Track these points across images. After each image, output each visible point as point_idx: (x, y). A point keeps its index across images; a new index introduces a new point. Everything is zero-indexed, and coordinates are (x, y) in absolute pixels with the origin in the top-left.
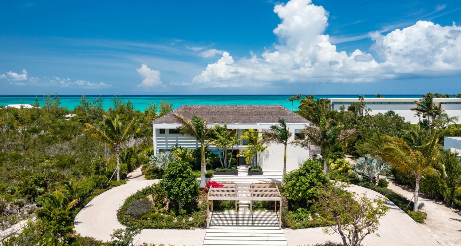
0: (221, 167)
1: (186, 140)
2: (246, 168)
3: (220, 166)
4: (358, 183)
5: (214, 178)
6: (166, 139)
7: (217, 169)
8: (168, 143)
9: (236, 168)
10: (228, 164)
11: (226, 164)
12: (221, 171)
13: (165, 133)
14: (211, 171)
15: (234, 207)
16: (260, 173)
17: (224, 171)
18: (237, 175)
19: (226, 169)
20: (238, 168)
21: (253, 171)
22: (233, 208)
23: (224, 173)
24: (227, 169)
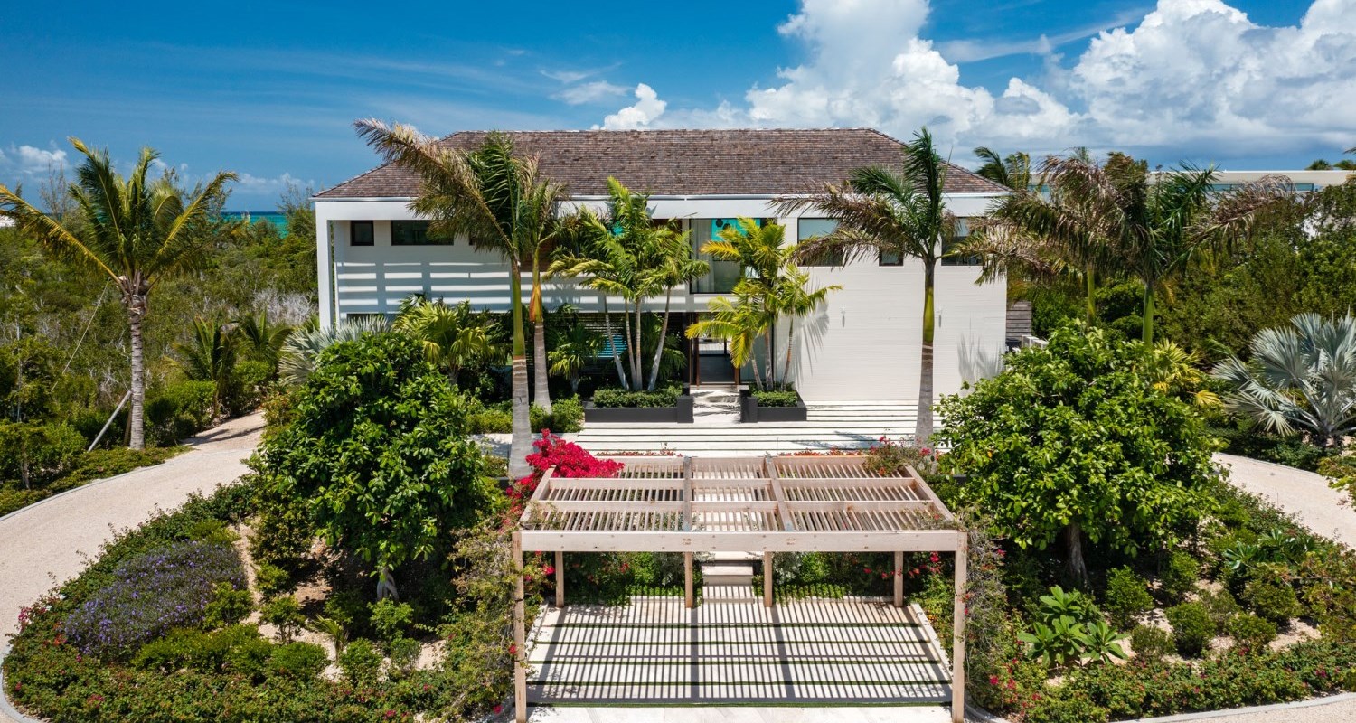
0: (619, 385)
1: (465, 275)
2: (729, 394)
3: (615, 382)
4: (1270, 452)
5: (581, 432)
6: (380, 271)
7: (598, 394)
8: (388, 289)
9: (686, 391)
10: (646, 373)
11: (637, 374)
12: (615, 405)
13: (372, 243)
14: (571, 405)
15: (678, 582)
16: (795, 411)
17: (632, 404)
18: (692, 421)
19: (639, 395)
20: (692, 391)
21: (763, 403)
22: (669, 586)
23: (630, 412)
24: (647, 396)
